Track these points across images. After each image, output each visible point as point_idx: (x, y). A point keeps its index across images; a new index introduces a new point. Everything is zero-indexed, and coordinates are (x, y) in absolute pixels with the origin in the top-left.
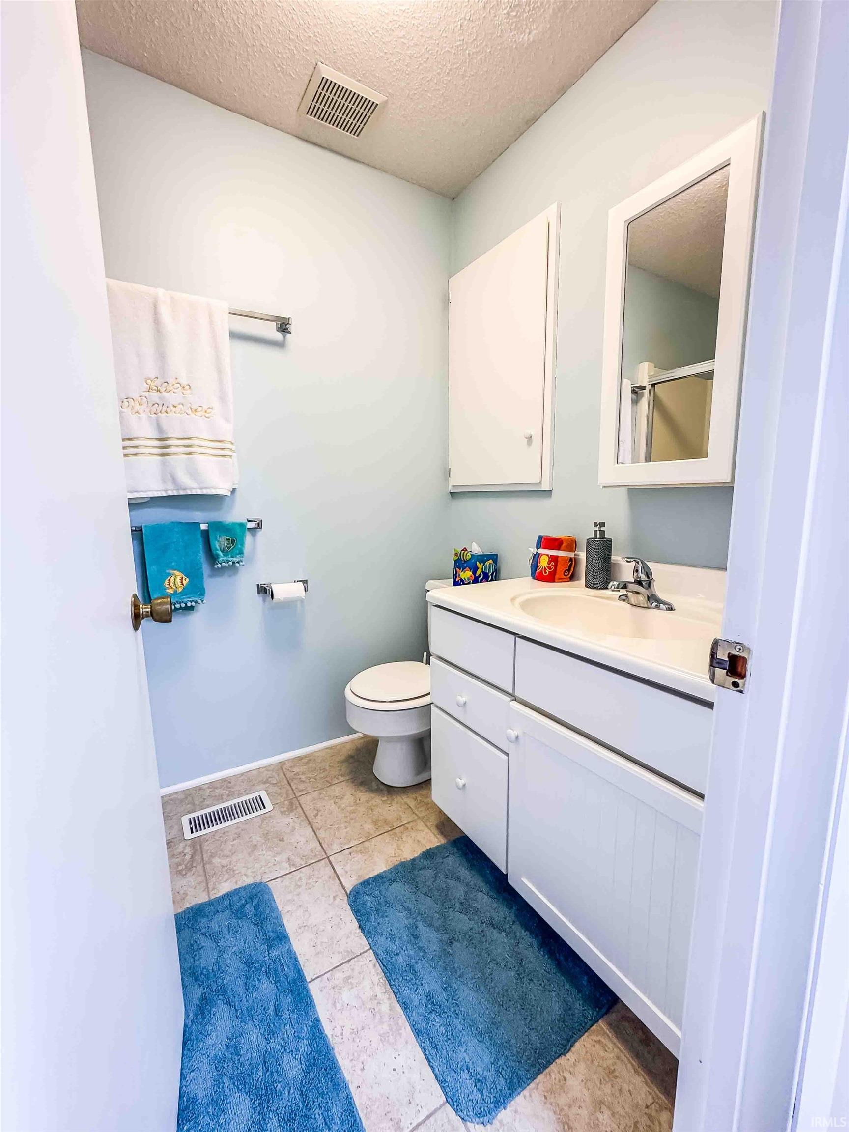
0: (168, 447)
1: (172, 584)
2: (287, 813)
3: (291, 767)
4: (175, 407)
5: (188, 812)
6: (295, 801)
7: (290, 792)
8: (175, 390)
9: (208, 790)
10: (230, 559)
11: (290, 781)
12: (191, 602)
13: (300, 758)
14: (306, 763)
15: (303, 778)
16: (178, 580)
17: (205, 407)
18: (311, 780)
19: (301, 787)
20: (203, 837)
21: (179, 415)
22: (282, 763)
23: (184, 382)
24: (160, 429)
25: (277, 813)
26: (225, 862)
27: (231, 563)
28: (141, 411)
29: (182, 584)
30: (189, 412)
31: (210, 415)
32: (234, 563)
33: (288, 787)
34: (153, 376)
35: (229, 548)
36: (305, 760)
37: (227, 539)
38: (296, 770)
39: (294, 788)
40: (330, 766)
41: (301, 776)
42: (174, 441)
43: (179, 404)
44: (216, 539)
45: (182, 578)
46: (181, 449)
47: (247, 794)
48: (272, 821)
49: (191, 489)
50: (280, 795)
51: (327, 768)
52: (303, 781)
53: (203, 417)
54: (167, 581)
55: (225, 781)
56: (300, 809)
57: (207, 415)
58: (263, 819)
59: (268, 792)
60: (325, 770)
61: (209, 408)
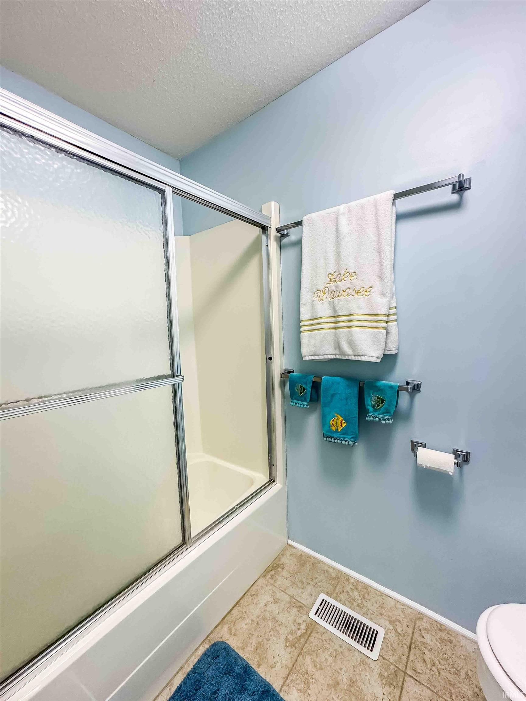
0: (339, 322)
1: (335, 424)
2: (384, 682)
3: (425, 629)
4: (344, 291)
5: (327, 592)
6: (400, 675)
7: (404, 659)
8: (345, 279)
9: (351, 586)
10: (378, 415)
11: (413, 646)
12: (345, 441)
13: (441, 628)
14: (443, 640)
15: (428, 656)
16: (339, 423)
17: (366, 288)
18: (433, 668)
19: (419, 666)
20: (317, 626)
21: (346, 297)
22: (420, 616)
23: (351, 271)
24: (335, 311)
25: (377, 668)
26: (311, 669)
27: (377, 419)
28: (324, 298)
29: (341, 426)
30: (354, 293)
31: (370, 293)
32: (380, 419)
33: (407, 650)
34: (332, 272)
35: (378, 406)
36: (444, 635)
37: (378, 398)
38: (428, 638)
39: (411, 658)
40: (467, 674)
41: (426, 651)
42: (341, 318)
43: (347, 289)
44: (370, 396)
45: (342, 421)
46: (346, 324)
47: (371, 619)
48: (367, 673)
49: (348, 355)
50: (394, 650)
51: (463, 674)
52: (424, 661)
53: (364, 296)
54: (332, 421)
55: (367, 587)
56: (399, 692)
57: (367, 294)
58: (363, 663)
59: (387, 637)
60: (457, 673)
61: (370, 288)
